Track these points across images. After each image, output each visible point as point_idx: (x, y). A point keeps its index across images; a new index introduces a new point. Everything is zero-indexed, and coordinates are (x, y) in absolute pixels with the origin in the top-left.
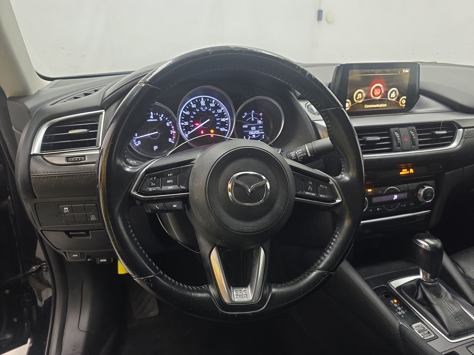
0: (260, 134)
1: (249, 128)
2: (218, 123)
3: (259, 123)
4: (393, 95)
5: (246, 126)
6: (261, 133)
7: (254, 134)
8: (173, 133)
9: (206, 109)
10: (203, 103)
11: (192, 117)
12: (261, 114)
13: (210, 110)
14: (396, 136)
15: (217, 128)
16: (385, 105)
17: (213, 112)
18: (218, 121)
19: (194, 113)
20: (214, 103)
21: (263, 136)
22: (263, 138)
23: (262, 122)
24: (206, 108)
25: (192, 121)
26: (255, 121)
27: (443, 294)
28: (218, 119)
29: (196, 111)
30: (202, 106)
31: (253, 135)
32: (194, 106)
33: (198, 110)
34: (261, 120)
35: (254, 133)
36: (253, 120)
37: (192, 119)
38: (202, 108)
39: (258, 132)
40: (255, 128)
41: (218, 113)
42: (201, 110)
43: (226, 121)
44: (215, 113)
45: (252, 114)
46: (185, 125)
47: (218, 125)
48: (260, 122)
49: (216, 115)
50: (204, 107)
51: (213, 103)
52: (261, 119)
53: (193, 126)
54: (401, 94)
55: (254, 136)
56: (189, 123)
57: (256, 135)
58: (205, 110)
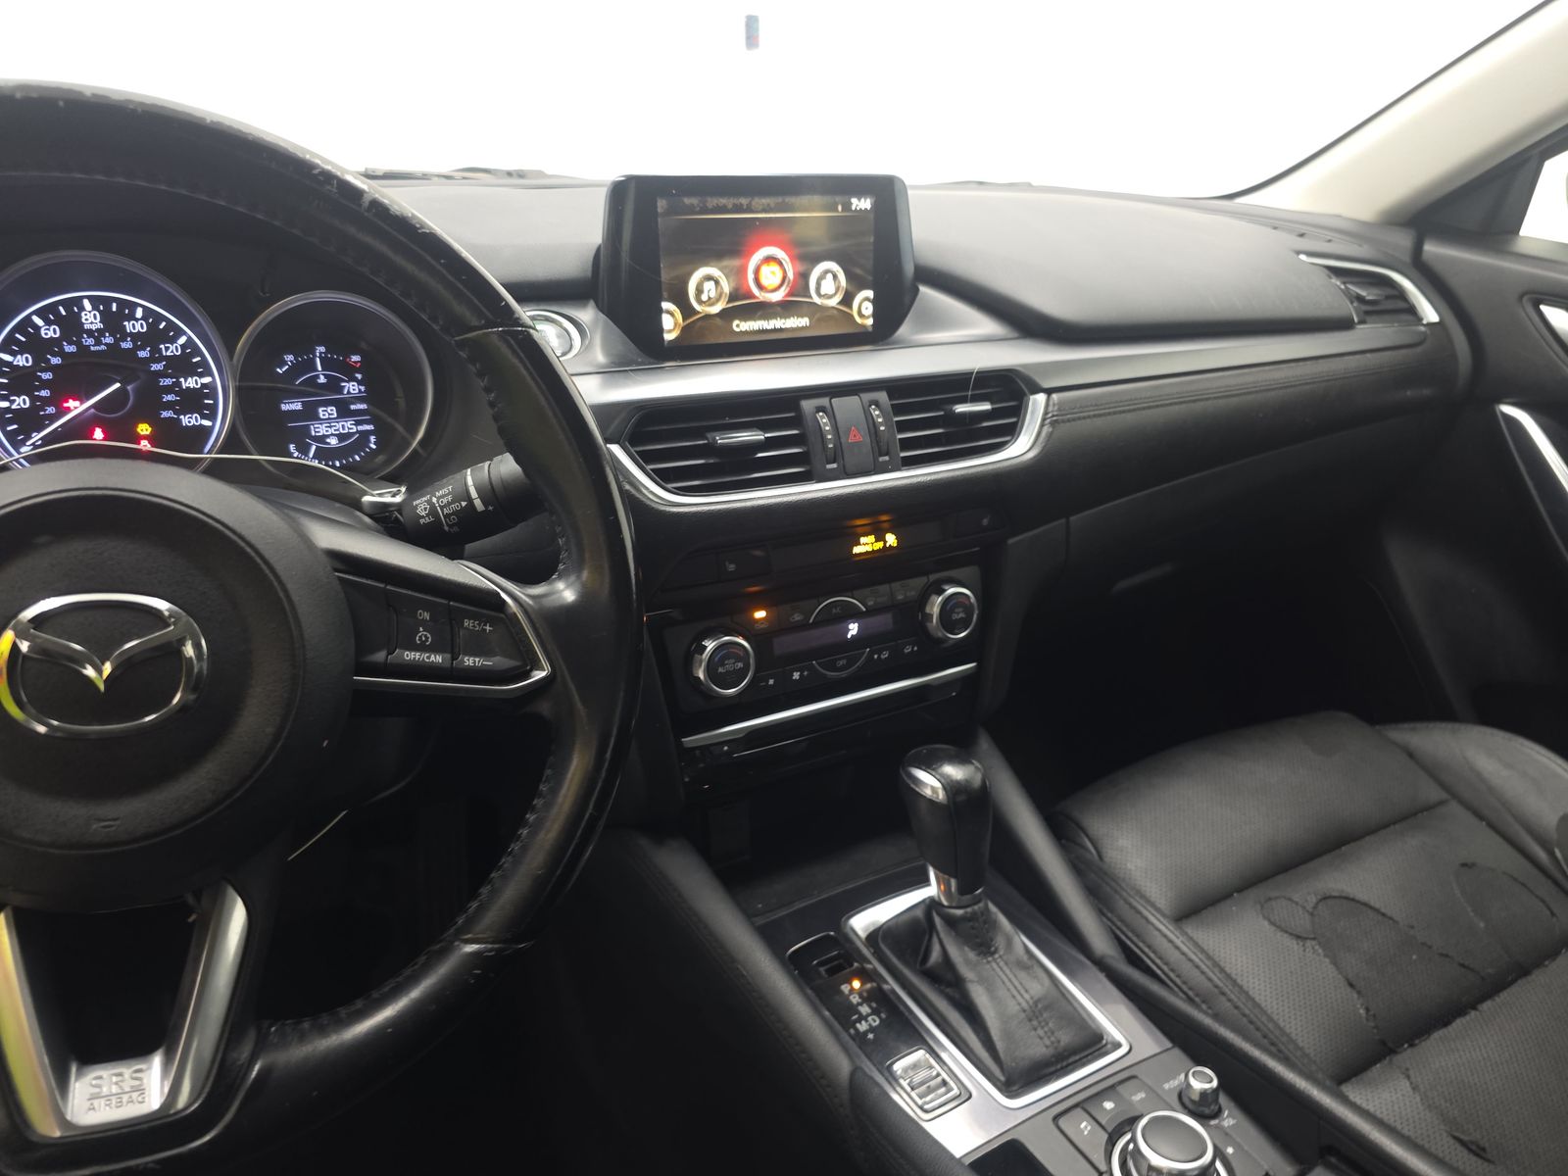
0: (357, 432)
1: (309, 412)
2: (170, 397)
3: (349, 392)
4: (828, 286)
5: (297, 406)
6: (360, 428)
7: (332, 435)
9: (106, 344)
10: (91, 319)
11: (47, 376)
12: (356, 358)
13: (127, 345)
14: (822, 425)
15: (165, 414)
16: (804, 322)
17: (142, 354)
18: (168, 390)
19: (56, 361)
20: (144, 318)
21: (373, 439)
22: (374, 447)
23: (363, 388)
24: (109, 340)
25: (44, 393)
26: (334, 386)
27: (1000, 942)
28: (168, 382)
29: (62, 354)
30: (90, 333)
31: (328, 436)
32: (50, 332)
33: (70, 349)
34: (355, 379)
35: (331, 431)
36: (322, 380)
37: (45, 384)
38: (88, 341)
39: (348, 426)
40: (332, 410)
41: (162, 358)
42: (83, 350)
43: (204, 386)
44: (153, 359)
45: (318, 360)
46: (14, 407)
47: (169, 406)
48: (352, 388)
49: (156, 367)
50: (97, 335)
51: (137, 320)
52: (359, 376)
53: (51, 410)
54: (856, 282)
55: (333, 441)
56: (33, 399)
57: (341, 437)
58: (103, 347)
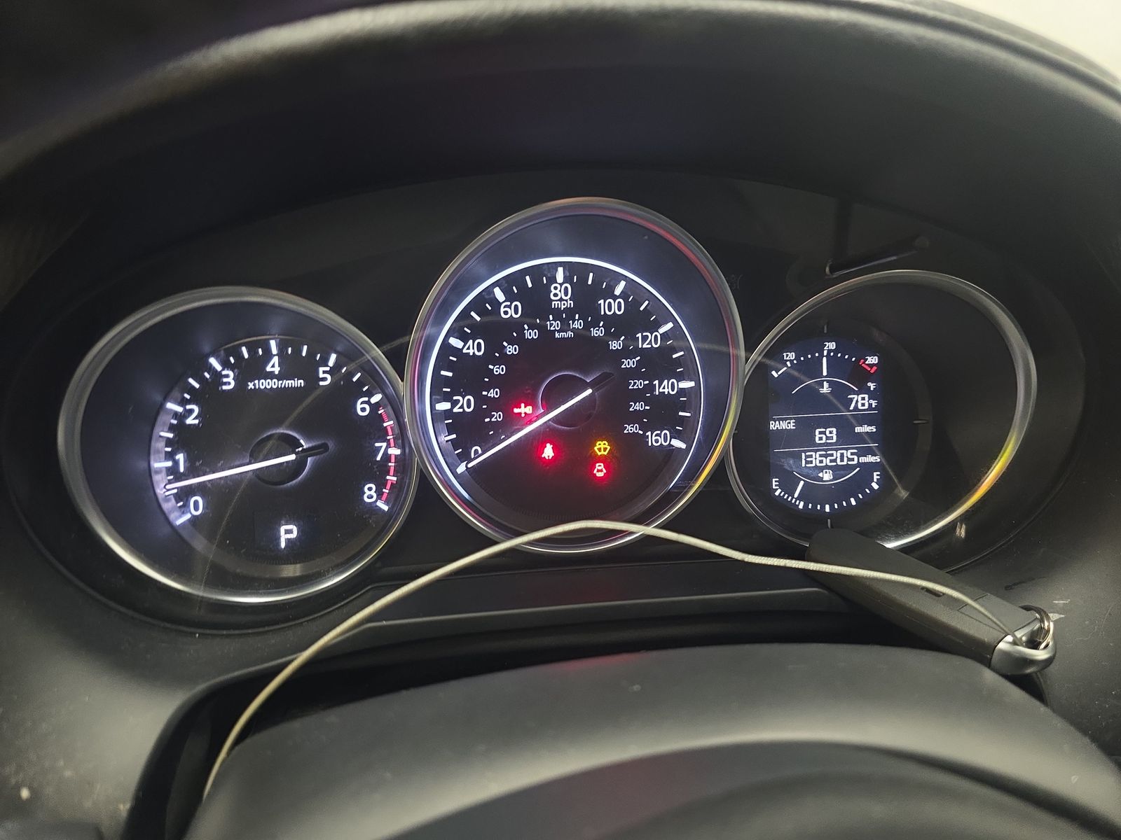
0: (859, 464)
1: (803, 437)
2: (638, 406)
3: (856, 408)
5: (787, 425)
6: (863, 460)
7: (827, 467)
8: (387, 457)
9: (573, 330)
10: (561, 295)
11: (499, 370)
12: (873, 360)
13: (597, 332)
15: (630, 429)
17: (615, 345)
18: (638, 395)
19: (511, 350)
20: (624, 295)
21: (876, 476)
22: (875, 486)
23: (874, 403)
24: (578, 325)
25: (493, 394)
26: (841, 394)
28: (639, 384)
29: (521, 341)
30: (557, 314)
31: (821, 469)
32: (510, 311)
33: (531, 334)
34: (867, 391)
35: (827, 461)
36: (826, 389)
37: (496, 381)
38: (554, 325)
39: (848, 456)
40: (832, 433)
41: (638, 352)
42: (546, 334)
43: (682, 392)
44: (626, 353)
45: (825, 360)
46: (456, 410)
47: (636, 417)
48: (862, 402)
49: (629, 363)
50: (565, 317)
51: (615, 298)
52: (872, 386)
53: (497, 416)
55: (827, 476)
56: (480, 400)
57: (837, 470)
58: (570, 334)
